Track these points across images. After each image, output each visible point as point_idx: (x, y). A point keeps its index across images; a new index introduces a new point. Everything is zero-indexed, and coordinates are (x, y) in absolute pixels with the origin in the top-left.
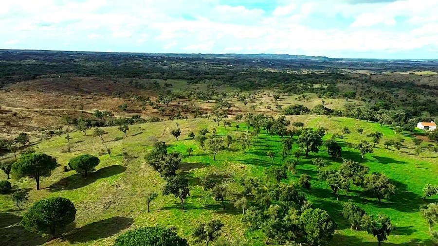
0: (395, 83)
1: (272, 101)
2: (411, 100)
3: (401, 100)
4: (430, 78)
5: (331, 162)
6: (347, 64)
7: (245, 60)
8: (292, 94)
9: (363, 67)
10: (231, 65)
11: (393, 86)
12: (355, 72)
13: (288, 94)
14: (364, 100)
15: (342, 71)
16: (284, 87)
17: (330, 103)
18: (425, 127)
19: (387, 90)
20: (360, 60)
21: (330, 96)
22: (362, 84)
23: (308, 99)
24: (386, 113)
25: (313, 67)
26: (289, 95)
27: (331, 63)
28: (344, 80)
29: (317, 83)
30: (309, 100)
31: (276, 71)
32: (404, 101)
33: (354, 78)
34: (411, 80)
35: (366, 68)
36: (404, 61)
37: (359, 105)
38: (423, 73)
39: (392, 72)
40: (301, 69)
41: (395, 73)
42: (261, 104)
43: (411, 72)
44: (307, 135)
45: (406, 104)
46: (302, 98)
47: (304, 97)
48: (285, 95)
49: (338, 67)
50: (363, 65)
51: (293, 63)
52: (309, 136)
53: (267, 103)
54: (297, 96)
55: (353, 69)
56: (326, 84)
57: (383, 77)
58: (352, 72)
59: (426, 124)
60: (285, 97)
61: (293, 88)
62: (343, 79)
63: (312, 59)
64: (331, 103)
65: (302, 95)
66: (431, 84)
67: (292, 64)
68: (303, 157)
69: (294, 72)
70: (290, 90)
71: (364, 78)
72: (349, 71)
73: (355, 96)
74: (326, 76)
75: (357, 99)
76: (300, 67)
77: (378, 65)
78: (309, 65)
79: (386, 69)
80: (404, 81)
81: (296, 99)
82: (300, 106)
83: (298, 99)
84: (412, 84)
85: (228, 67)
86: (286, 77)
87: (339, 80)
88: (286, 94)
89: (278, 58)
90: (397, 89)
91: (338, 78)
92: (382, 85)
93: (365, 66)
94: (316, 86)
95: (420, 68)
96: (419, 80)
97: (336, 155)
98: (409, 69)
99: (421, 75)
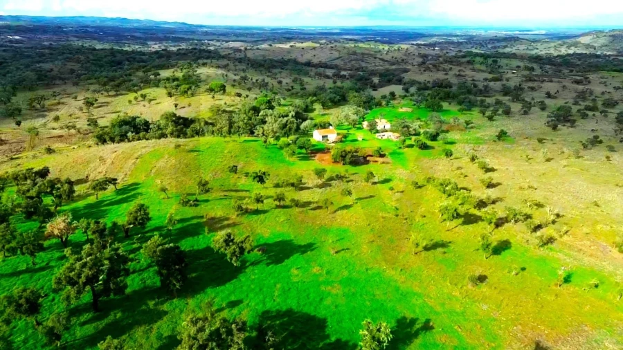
0: (276, 61)
1: (82, 110)
2: (297, 87)
3: (286, 90)
4: (313, 52)
5: (162, 303)
6: (214, 34)
7: (49, 27)
8: (124, 92)
9: (234, 38)
10: (17, 37)
11: (274, 67)
12: (225, 45)
13: (114, 93)
14: (239, 95)
15: (209, 44)
16: (105, 79)
17: (187, 105)
18: (323, 137)
19: (268, 74)
20: (231, 28)
21: (186, 92)
22: (235, 66)
23: (150, 100)
24: (271, 115)
25: (166, 39)
26: (117, 95)
27: (193, 32)
28: (209, 61)
29: (167, 68)
30: (153, 102)
31: (107, 46)
32: (290, 90)
33: (223, 57)
34: (293, 56)
35: (240, 39)
36: (282, 29)
37: (233, 106)
38: (305, 45)
39: (271, 45)
40: (149, 43)
41: (274, 45)
42: (57, 119)
43: (292, 44)
44: (78, 265)
45: (293, 94)
46: (140, 99)
47: (144, 96)
48: (109, 96)
49: (202, 38)
50: (236, 35)
51: (136, 32)
52: (84, 265)
53: (70, 116)
54: (131, 96)
55: (223, 41)
56: (182, 69)
57: (262, 53)
58: (222, 46)
59: (324, 132)
60: (109, 99)
61: (124, 81)
62: (207, 58)
63: (165, 26)
64: (189, 105)
65: (139, 93)
66: (315, 61)
67: (133, 34)
68: (85, 317)
69: (137, 47)
70: (118, 86)
71: (238, 55)
72: (218, 44)
73: (224, 90)
74: (184, 54)
75: (228, 95)
76: (146, 39)
77: (253, 34)
78: (160, 35)
79: (264, 41)
80: (286, 58)
81: (130, 102)
82: (133, 117)
83: (134, 102)
84: (295, 62)
85: (11, 41)
86: (119, 57)
87: (201, 61)
88: (110, 93)
89: (110, 24)
90: (280, 70)
91: (199, 58)
92: (261, 65)
93: (238, 37)
94: (165, 74)
95: (301, 39)
96: (302, 55)
97: (174, 285)
98: (289, 39)
99: (303, 48)
